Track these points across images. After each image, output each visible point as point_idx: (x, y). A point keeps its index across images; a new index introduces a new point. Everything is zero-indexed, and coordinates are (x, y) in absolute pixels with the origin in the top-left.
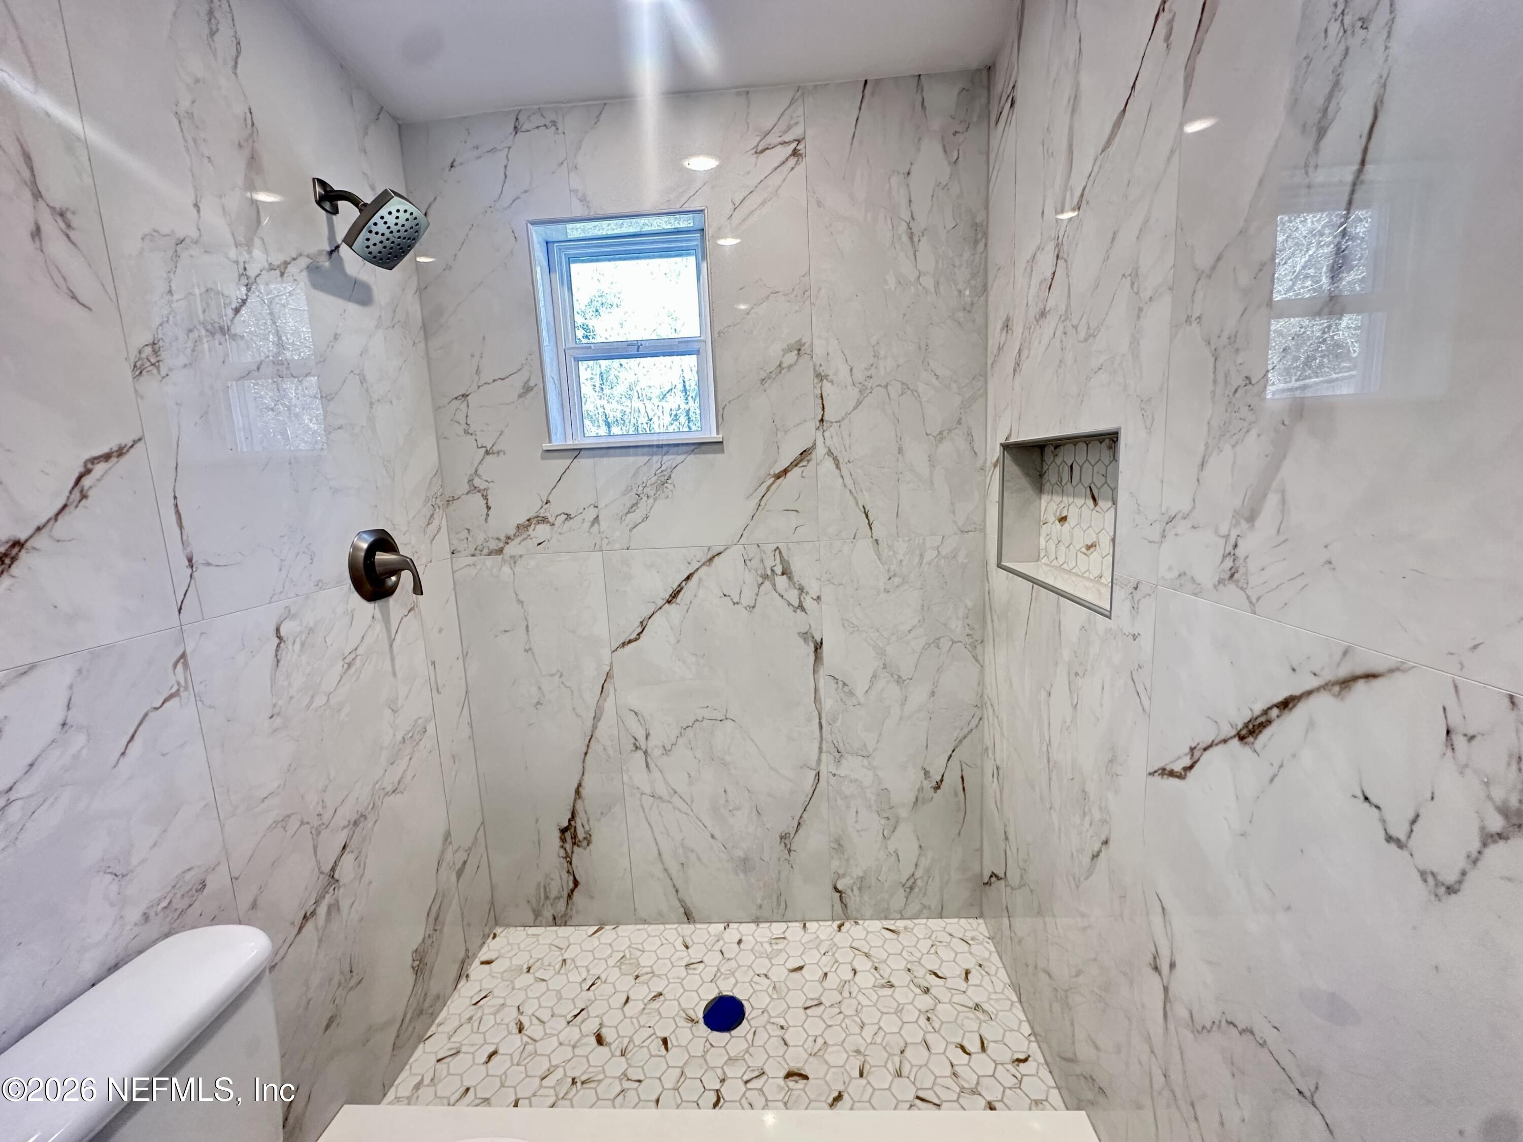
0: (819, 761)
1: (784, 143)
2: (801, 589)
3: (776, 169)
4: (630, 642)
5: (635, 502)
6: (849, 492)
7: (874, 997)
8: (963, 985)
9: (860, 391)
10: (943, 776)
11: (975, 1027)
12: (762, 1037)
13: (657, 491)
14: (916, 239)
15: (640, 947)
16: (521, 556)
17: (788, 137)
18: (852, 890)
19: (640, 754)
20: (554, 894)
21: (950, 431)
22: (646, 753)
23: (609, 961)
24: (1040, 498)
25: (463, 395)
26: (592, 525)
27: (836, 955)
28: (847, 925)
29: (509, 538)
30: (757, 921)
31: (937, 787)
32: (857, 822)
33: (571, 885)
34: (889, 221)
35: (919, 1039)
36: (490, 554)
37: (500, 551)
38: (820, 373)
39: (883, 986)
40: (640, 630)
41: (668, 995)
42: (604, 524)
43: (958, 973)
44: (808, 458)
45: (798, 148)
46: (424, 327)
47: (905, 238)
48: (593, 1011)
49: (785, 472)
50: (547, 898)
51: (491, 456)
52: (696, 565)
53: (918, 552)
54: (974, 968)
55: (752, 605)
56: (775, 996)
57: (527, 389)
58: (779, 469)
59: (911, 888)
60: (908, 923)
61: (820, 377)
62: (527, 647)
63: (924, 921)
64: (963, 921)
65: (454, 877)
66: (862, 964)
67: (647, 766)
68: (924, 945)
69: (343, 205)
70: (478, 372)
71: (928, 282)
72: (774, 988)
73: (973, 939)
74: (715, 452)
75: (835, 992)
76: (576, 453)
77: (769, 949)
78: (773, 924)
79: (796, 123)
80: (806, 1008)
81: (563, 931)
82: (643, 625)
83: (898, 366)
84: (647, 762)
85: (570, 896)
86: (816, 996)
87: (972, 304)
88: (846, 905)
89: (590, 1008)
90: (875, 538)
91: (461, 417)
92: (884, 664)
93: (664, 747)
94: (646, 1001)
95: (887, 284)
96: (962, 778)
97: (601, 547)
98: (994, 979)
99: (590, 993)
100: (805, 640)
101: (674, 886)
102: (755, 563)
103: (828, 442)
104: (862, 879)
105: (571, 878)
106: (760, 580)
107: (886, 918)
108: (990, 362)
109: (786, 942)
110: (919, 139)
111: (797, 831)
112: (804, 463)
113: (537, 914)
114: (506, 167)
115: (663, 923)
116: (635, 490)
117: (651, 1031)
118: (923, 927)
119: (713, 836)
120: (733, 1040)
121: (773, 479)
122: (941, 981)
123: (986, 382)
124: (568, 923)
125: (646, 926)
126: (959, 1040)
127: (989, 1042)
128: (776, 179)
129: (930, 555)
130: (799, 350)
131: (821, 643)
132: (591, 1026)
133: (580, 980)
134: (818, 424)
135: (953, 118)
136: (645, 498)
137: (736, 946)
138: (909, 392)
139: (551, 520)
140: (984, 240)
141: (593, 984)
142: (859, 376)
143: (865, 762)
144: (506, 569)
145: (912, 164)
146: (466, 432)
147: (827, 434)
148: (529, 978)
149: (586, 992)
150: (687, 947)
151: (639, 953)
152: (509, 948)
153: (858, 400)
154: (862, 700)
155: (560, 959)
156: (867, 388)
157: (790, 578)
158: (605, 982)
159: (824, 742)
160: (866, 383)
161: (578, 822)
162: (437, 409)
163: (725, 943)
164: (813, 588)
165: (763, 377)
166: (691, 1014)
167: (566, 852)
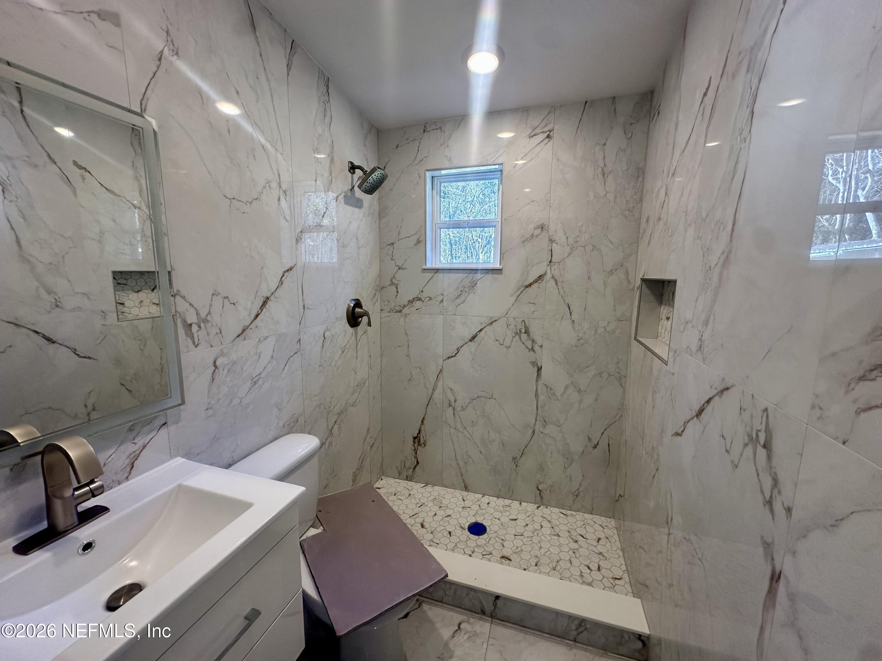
0: (535, 424)
1: (543, 132)
2: (533, 341)
3: (539, 144)
4: (452, 357)
5: (460, 294)
6: (561, 297)
7: (549, 538)
8: (596, 544)
9: (571, 248)
10: (598, 442)
11: (597, 560)
12: (492, 541)
13: (470, 290)
14: (606, 176)
15: (443, 496)
16: (409, 314)
17: (546, 129)
18: (546, 491)
19: (451, 408)
20: (408, 465)
21: (616, 270)
22: (454, 409)
23: (429, 498)
24: (661, 307)
25: (392, 244)
26: (440, 303)
27: (534, 518)
28: (542, 507)
29: (404, 306)
30: (498, 497)
31: (595, 447)
32: (551, 457)
33: (416, 463)
34: (592, 167)
35: (568, 559)
36: (396, 312)
37: (400, 311)
38: (552, 239)
39: (554, 535)
40: (456, 352)
41: (453, 516)
42: (445, 303)
43: (594, 538)
44: (542, 279)
45: (550, 134)
46: (380, 214)
47: (600, 176)
48: (421, 515)
49: (530, 285)
50: (405, 467)
51: (401, 270)
52: (484, 325)
53: (594, 329)
54: (604, 538)
55: (509, 346)
56: (501, 527)
57: (418, 242)
58: (527, 283)
59: (577, 496)
60: (573, 512)
61: (551, 241)
62: (407, 354)
63: (582, 514)
64: (602, 518)
65: (369, 447)
66: (545, 524)
67: (454, 414)
68: (579, 524)
69: (357, 171)
70: (399, 234)
71: (611, 197)
72: (502, 524)
73: (606, 526)
74: (498, 274)
75: (531, 533)
76: (436, 271)
77: (502, 509)
78: (506, 500)
79: (550, 123)
80: (515, 535)
81: (410, 483)
82: (458, 350)
83: (592, 237)
84: (454, 413)
85: (414, 468)
86: (522, 532)
87: (633, 207)
88: (542, 498)
89: (419, 514)
90: (572, 319)
91: (390, 252)
92: (572, 382)
93: (462, 407)
94: (443, 516)
95: (589, 198)
96: (609, 445)
97: (443, 313)
98: (612, 545)
99: (420, 509)
100: (533, 366)
101: (461, 473)
102: (512, 327)
103: (553, 272)
104: (552, 486)
105: (416, 460)
106: (514, 335)
107: (562, 508)
108: (640, 236)
109: (510, 508)
110: (612, 128)
111: (521, 457)
112: (540, 281)
113: (400, 473)
114: (419, 147)
115: (454, 489)
116: (460, 289)
117: (444, 528)
118: (580, 516)
119: (481, 452)
120: (480, 539)
121: (524, 288)
122: (585, 540)
123: (638, 247)
124: (412, 480)
125: (446, 489)
126: (587, 564)
127: (602, 568)
128: (538, 149)
129: (600, 330)
130: (542, 228)
131: (541, 368)
132: (419, 520)
133: (416, 503)
134: (548, 263)
135: (630, 116)
136: (464, 293)
137: (486, 505)
138: (596, 250)
139: (423, 299)
140: (642, 176)
141: (421, 506)
142: (571, 241)
143: (559, 429)
144: (402, 319)
145: (607, 140)
146: (392, 259)
147: (552, 268)
148: (395, 498)
149: (418, 508)
150: (464, 500)
151: (442, 498)
152: (387, 485)
153: (569, 252)
154: (559, 398)
155: (408, 493)
156: (574, 247)
157: (529, 335)
158: (426, 506)
159: (538, 415)
160: (574, 245)
161: (421, 435)
162: (381, 248)
163: (482, 502)
164: (539, 341)
165: (523, 240)
166: (463, 525)
167: (415, 448)
